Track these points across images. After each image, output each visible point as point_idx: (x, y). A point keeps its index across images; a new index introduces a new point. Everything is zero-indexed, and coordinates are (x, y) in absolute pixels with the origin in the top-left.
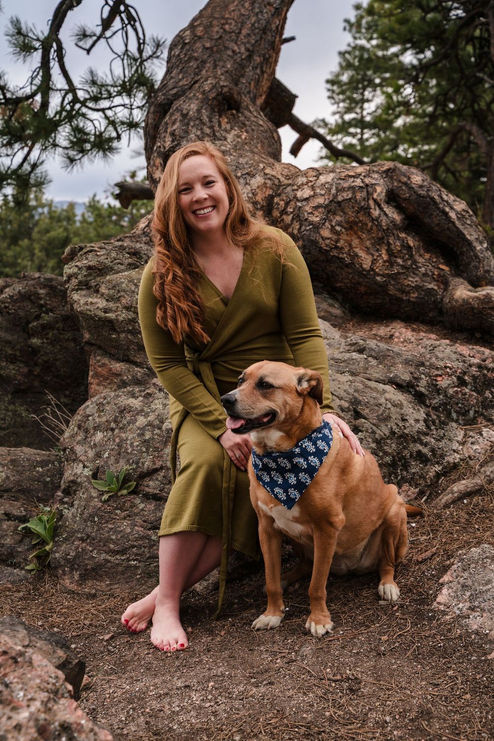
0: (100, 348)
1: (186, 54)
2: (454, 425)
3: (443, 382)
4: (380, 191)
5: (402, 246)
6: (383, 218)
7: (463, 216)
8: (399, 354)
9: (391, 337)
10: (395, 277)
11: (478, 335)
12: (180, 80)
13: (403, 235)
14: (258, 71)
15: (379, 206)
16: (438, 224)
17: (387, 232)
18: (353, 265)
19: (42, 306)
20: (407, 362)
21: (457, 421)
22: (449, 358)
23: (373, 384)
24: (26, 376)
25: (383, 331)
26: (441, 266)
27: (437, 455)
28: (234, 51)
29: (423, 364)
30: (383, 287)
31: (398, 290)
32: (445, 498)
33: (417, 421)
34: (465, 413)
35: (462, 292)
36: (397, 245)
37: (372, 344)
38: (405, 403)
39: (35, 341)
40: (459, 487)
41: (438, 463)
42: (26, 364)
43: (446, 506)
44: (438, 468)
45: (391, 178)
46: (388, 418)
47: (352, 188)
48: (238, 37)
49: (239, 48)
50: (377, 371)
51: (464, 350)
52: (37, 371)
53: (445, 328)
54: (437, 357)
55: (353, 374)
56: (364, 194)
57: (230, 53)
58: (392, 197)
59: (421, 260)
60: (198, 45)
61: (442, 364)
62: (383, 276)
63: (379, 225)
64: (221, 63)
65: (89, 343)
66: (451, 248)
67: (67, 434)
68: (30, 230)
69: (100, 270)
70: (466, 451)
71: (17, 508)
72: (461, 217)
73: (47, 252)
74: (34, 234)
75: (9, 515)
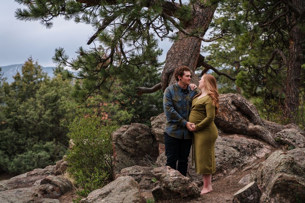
0: (161, 142)
1: (173, 57)
2: (247, 156)
3: (244, 147)
4: (230, 102)
5: (236, 115)
6: (231, 108)
7: (252, 107)
8: (234, 141)
9: (233, 138)
10: (234, 123)
11: (255, 137)
12: (172, 66)
13: (236, 112)
14: (194, 60)
15: (230, 105)
16: (245, 110)
17: (232, 112)
18: (224, 120)
19: (139, 132)
20: (236, 142)
21: (247, 155)
22: (246, 142)
23: (228, 147)
24: (134, 152)
25: (231, 136)
26: (246, 120)
27: (242, 162)
28: (187, 56)
29: (239, 143)
30: (232, 125)
31: (236, 126)
32: (244, 170)
33: (238, 154)
34: (249, 153)
35: (251, 126)
36: (235, 115)
37: (228, 139)
38: (235, 151)
39: (137, 142)
40: (247, 168)
41: (242, 163)
42: (135, 149)
43: (244, 171)
44: (242, 164)
45: (233, 98)
46: (231, 154)
47: (223, 101)
48: (188, 51)
49: (189, 54)
50: (229, 144)
51: (250, 140)
52: (137, 150)
53: (248, 135)
54: (243, 141)
55: (224, 145)
56: (226, 102)
57: (186, 56)
58: (233, 103)
59: (241, 118)
60: (177, 54)
61: (244, 143)
62: (231, 123)
63: (230, 110)
64: (184, 60)
65: (158, 141)
66: (249, 116)
67: (157, 161)
68: (34, 92)
69: (161, 123)
70: (249, 161)
71: (148, 178)
72: (251, 107)
73: (45, 105)
74: (37, 95)
75: (146, 179)
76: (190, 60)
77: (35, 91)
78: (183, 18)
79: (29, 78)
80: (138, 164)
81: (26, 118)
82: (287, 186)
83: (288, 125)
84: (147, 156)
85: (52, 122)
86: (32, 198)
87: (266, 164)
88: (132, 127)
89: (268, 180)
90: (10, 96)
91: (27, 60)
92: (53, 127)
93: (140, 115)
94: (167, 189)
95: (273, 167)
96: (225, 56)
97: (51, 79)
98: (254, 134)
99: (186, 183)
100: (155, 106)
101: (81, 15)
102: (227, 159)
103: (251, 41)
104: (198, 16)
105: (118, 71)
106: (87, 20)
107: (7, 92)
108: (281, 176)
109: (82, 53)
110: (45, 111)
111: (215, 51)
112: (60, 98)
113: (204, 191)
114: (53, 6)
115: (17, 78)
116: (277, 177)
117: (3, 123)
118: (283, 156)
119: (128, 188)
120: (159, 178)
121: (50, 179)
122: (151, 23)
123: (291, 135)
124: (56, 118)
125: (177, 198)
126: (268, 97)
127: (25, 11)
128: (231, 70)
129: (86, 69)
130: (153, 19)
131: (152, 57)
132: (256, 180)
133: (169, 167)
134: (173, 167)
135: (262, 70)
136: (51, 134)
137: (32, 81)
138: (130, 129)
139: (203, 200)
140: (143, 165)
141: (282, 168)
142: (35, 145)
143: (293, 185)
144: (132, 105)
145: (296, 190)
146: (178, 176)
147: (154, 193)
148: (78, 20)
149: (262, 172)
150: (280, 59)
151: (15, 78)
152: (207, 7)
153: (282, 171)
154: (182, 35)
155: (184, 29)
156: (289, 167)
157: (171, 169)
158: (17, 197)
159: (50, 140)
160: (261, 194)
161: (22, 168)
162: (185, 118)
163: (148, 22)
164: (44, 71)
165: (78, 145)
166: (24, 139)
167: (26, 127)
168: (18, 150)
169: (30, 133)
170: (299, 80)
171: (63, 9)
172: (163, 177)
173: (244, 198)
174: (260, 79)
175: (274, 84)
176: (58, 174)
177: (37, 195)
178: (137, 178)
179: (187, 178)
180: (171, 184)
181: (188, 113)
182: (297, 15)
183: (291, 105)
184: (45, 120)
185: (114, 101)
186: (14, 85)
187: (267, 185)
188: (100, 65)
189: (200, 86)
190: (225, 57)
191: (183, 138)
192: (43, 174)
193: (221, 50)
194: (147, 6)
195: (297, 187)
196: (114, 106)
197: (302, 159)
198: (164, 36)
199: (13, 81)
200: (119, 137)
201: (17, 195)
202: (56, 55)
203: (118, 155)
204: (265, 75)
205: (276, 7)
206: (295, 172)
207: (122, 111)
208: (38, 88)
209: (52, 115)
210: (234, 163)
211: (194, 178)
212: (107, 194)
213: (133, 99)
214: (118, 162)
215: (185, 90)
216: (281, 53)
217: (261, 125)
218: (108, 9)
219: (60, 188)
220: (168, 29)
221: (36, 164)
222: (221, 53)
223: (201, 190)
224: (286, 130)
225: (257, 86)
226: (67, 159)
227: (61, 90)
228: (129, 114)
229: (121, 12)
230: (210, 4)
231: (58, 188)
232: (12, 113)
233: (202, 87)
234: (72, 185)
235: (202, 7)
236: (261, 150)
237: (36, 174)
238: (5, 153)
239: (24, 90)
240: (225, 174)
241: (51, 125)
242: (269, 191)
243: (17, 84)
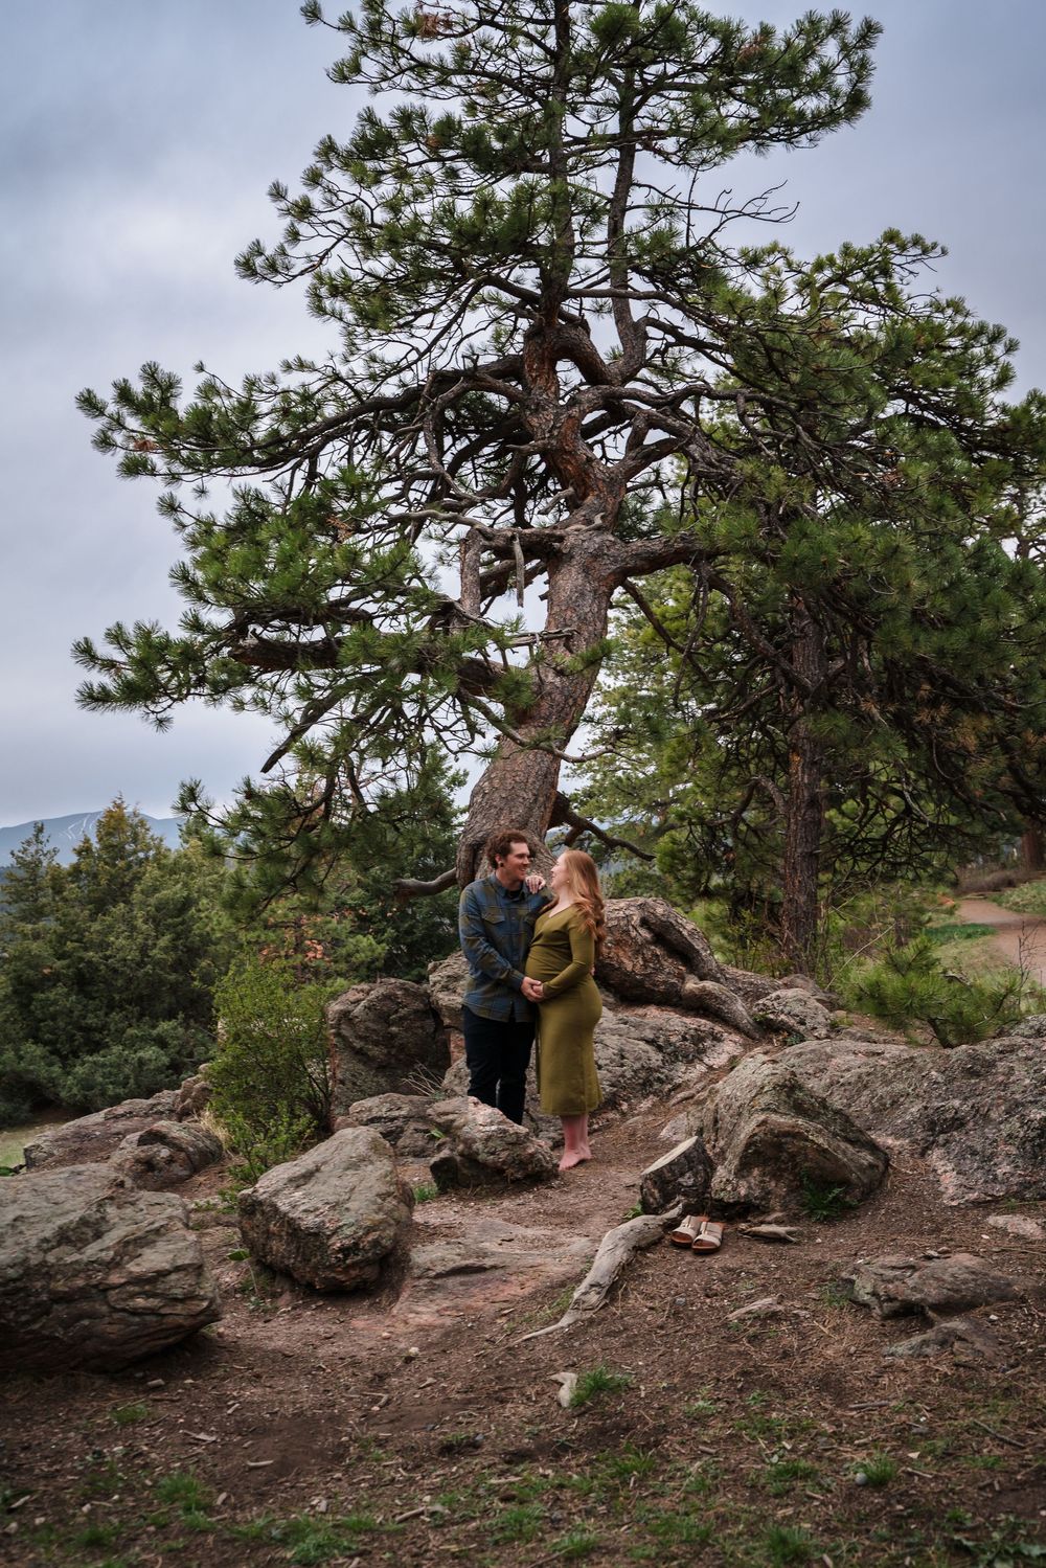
2: (680, 1063)
3: (673, 1039)
4: (636, 919)
5: (652, 955)
6: (639, 937)
7: (693, 933)
8: (647, 1024)
9: (645, 1015)
10: (648, 976)
11: (701, 1012)
12: (483, 824)
13: (653, 947)
14: (542, 811)
15: (635, 929)
16: (676, 940)
17: (642, 946)
18: (620, 969)
19: (399, 1003)
20: (651, 1028)
21: (681, 1061)
22: (678, 1025)
23: (631, 1040)
24: (386, 1055)
25: (641, 1011)
26: (680, 967)
27: (669, 1079)
28: (523, 798)
29: (661, 1029)
30: (641, 983)
31: (652, 984)
32: (674, 1101)
33: (657, 1060)
34: (687, 1057)
35: (692, 984)
36: (649, 955)
37: (632, 1019)
38: (650, 1050)
39: (394, 1029)
40: (681, 1095)
41: (669, 1083)
42: (386, 1047)
43: (674, 1105)
44: (670, 1086)
45: (643, 909)
46: (640, 1058)
47: (616, 918)
48: (526, 786)
49: (527, 795)
50: (635, 1033)
51: (688, 1020)
52: (393, 1052)
53: (683, 1008)
54: (670, 1025)
55: (620, 1035)
56: (626, 922)
57: (521, 800)
58: (644, 922)
59: (666, 964)
61: (673, 1028)
62: (641, 975)
63: (636, 942)
64: (514, 810)
65: (448, 1027)
66: (685, 955)
67: (445, 1082)
68: (127, 889)
69: (456, 978)
70: (686, 1077)
71: (421, 1126)
72: (691, 934)
73: (156, 922)
74: (136, 897)
75: (416, 1130)
76: (531, 809)
77: (130, 885)
78: (510, 702)
79: (115, 851)
80: (395, 1090)
81: (107, 958)
82: (779, 1147)
83: (786, 980)
84: (419, 1066)
85: (174, 968)
86: (108, 1193)
87: (726, 1087)
88: (379, 990)
89: (732, 1133)
90: (65, 900)
91: (111, 806)
92: (177, 983)
93: (409, 946)
94: (470, 1158)
95: (744, 1096)
96: (630, 790)
97: (173, 856)
98: (699, 1006)
99: (519, 1142)
100: (447, 921)
101: (247, 693)
102: (629, 1074)
103: (693, 756)
104: (550, 694)
105: (343, 838)
106: (264, 706)
107: (58, 890)
108: (764, 1122)
109: (250, 794)
110: (157, 938)
111: (605, 774)
112: (196, 902)
113: (567, 1160)
114: (175, 674)
115: (84, 851)
116: (753, 1124)
117: (46, 971)
118: (767, 1069)
119: (363, 1159)
120: (448, 1129)
121: (164, 1130)
122: (428, 715)
123: (794, 1005)
124: (185, 958)
125: (496, 1182)
126: (740, 900)
127: (103, 688)
128: (647, 825)
129: (258, 834)
130: (432, 705)
131: (432, 801)
132: (700, 1132)
133: (475, 1099)
134: (487, 1098)
135: (723, 829)
136: (173, 1000)
137: (122, 858)
138: (373, 994)
139: (565, 1185)
140: (410, 1091)
141: (764, 1100)
142: (130, 1031)
143: (792, 1146)
144: (388, 920)
145: (802, 1157)
146: (499, 1123)
147: (435, 1168)
148: (240, 706)
149: (716, 1111)
150: (767, 802)
151: (79, 853)
152: (572, 673)
153: (767, 1109)
154: (510, 747)
155: (516, 728)
156: (783, 1097)
157: (481, 1106)
158: (69, 1189)
159: (170, 1015)
160: (714, 1170)
161: (96, 1091)
162: (515, 967)
163: (420, 712)
164: (155, 832)
165: (237, 1037)
166: (101, 1013)
167: (105, 982)
168: (86, 1044)
169: (117, 997)
170: (817, 856)
171: (201, 682)
172: (459, 1128)
173: (669, 1182)
174: (719, 853)
175: (754, 865)
176: (183, 1115)
177: (121, 1184)
178: (391, 1126)
179: (522, 1129)
180: (478, 1146)
181: (522, 954)
182: (804, 693)
183: (796, 923)
184: (157, 963)
185: (338, 908)
186: (76, 871)
187: (728, 1145)
188: (298, 821)
189: (554, 883)
190: (630, 792)
191: (512, 1018)
192: (147, 1115)
193: (619, 773)
194: (418, 672)
195: (805, 1148)
196: (339, 922)
197: (821, 1071)
198: (461, 750)
199: (75, 859)
200: (345, 1016)
201: (71, 1183)
202: (182, 799)
203: (342, 1066)
204: (729, 842)
205: (753, 668)
206: (799, 1109)
207: (360, 937)
208: (137, 878)
209: (175, 948)
210: (647, 1083)
211: (543, 1126)
212: (308, 1176)
213: (390, 902)
214: (342, 1082)
215: (516, 893)
216: (770, 785)
217: (717, 980)
218: (315, 680)
219: (188, 1156)
220: (473, 729)
221: (132, 1081)
222: (619, 779)
223: (560, 1158)
224: (781, 993)
225: (710, 873)
226: (208, 1076)
227: (199, 881)
228: (379, 943)
229: (349, 686)
230: (580, 667)
231: (183, 1155)
232: (70, 945)
233: (560, 885)
234: (220, 1147)
235: (560, 673)
236: (719, 1047)
237: (129, 1115)
238: (52, 1053)
239: (103, 882)
240: (623, 1114)
241: (173, 977)
242: (732, 1160)
243: (83, 867)
